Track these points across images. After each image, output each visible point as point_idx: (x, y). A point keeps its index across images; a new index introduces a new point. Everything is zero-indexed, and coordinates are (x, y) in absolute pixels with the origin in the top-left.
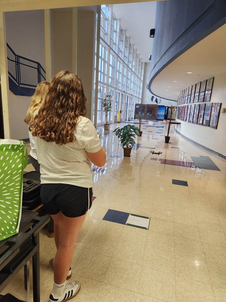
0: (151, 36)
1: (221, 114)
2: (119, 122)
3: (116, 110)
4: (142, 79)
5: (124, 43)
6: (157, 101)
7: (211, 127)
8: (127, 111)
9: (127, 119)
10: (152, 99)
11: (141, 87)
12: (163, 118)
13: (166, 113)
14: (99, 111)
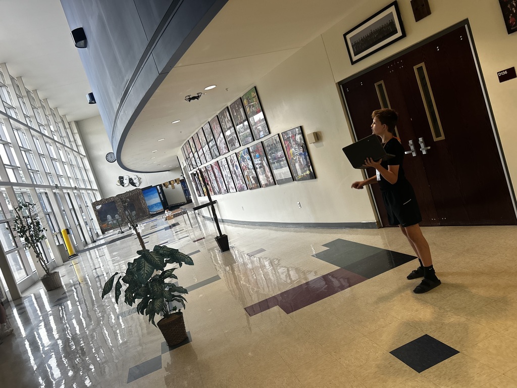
0: (79, 43)
1: (312, 147)
2: (75, 255)
3: (53, 232)
4: (83, 152)
5: (11, 90)
6: (133, 184)
7: (299, 180)
8: (79, 224)
9: (89, 240)
10: (122, 183)
11: (88, 166)
12: (161, 208)
13: (162, 197)
14: (9, 252)
